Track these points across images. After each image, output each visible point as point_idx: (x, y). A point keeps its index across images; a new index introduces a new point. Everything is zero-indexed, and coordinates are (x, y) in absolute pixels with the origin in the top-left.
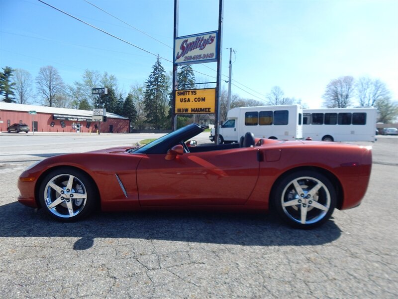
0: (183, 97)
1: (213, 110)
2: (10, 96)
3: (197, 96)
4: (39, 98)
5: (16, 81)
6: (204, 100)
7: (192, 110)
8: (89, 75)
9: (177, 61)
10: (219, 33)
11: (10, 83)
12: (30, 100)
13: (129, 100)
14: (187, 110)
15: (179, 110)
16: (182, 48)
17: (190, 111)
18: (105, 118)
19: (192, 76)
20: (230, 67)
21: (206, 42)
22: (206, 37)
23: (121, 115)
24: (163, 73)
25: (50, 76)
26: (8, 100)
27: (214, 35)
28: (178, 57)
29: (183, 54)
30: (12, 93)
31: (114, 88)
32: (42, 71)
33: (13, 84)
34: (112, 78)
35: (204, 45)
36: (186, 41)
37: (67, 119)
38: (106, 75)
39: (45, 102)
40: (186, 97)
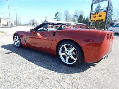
1: (104, 20)
2: (58, 19)
3: (99, 15)
6: (101, 16)
8: (76, 11)
11: (58, 16)
13: (87, 19)
14: (94, 20)
17: (95, 21)
18: (77, 24)
19: (112, 8)
23: (84, 23)
24: (100, 8)
26: (57, 20)
31: (83, 15)
32: (65, 12)
34: (83, 12)
37: (68, 25)
38: (81, 11)
39: (65, 20)
40: (95, 15)
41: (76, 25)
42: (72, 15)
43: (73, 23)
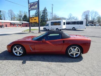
0: (31, 19)
1: (38, 22)
3: (34, 19)
4: (9, 18)
5: (2, 14)
6: (36, 20)
7: (34, 22)
8: (20, 12)
9: (29, 10)
10: (38, 2)
11: (1, 14)
12: (6, 19)
14: (32, 22)
15: (31, 22)
16: (30, 6)
17: (33, 23)
20: (52, 9)
21: (35, 4)
22: (35, 3)
25: (11, 12)
27: (37, 2)
28: (29, 9)
29: (30, 8)
30: (2, 17)
32: (9, 11)
33: (2, 15)
35: (35, 5)
36: (31, 4)
37: (14, 24)
38: (25, 12)
39: (10, 19)
40: (32, 19)
41: (21, 24)
42: (17, 15)
43: (19, 22)
